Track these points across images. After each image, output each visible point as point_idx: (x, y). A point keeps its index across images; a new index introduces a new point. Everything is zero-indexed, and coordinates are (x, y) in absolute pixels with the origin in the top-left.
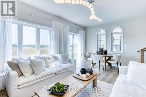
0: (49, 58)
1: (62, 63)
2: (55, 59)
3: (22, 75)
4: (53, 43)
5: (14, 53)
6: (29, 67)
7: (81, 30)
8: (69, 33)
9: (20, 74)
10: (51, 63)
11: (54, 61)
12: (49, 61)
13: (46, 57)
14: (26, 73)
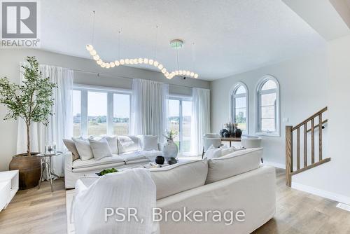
0: (123, 140)
1: (145, 149)
2: (133, 142)
3: (79, 158)
4: (134, 115)
5: (76, 131)
6: (88, 149)
7: (199, 89)
8: (168, 95)
9: (76, 156)
10: (126, 147)
11: (131, 145)
12: (123, 144)
13: (119, 139)
14: (85, 155)
